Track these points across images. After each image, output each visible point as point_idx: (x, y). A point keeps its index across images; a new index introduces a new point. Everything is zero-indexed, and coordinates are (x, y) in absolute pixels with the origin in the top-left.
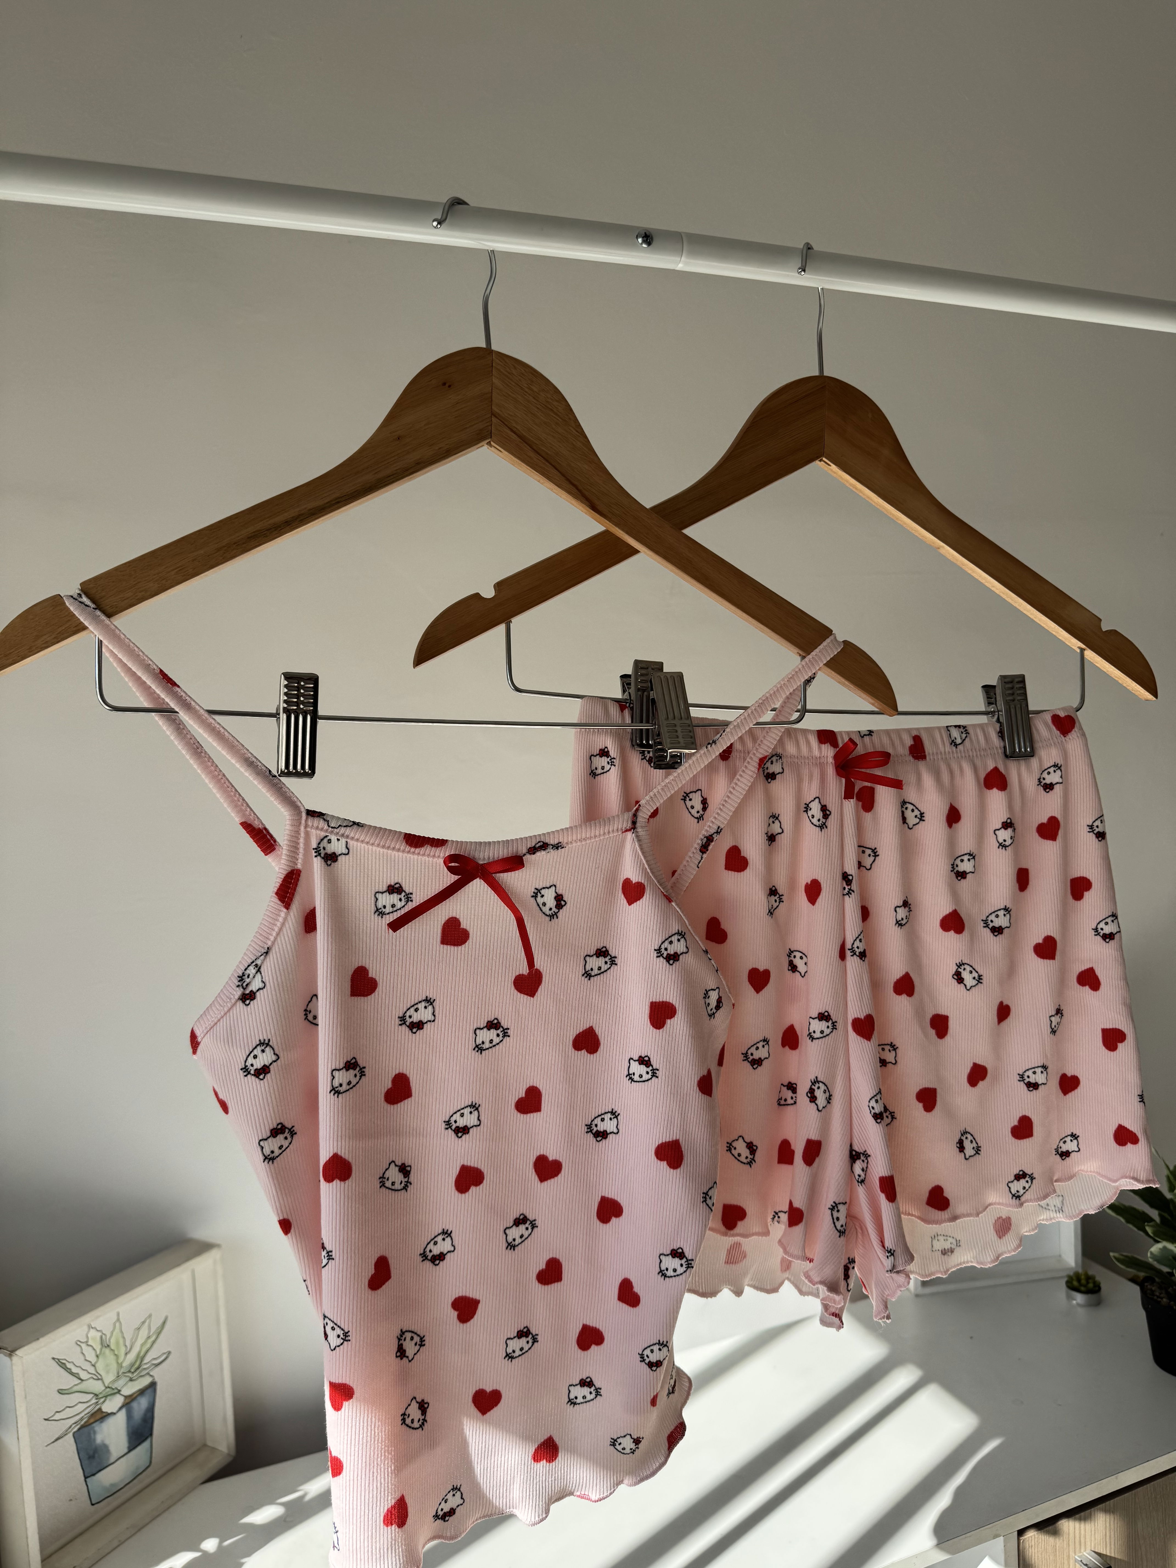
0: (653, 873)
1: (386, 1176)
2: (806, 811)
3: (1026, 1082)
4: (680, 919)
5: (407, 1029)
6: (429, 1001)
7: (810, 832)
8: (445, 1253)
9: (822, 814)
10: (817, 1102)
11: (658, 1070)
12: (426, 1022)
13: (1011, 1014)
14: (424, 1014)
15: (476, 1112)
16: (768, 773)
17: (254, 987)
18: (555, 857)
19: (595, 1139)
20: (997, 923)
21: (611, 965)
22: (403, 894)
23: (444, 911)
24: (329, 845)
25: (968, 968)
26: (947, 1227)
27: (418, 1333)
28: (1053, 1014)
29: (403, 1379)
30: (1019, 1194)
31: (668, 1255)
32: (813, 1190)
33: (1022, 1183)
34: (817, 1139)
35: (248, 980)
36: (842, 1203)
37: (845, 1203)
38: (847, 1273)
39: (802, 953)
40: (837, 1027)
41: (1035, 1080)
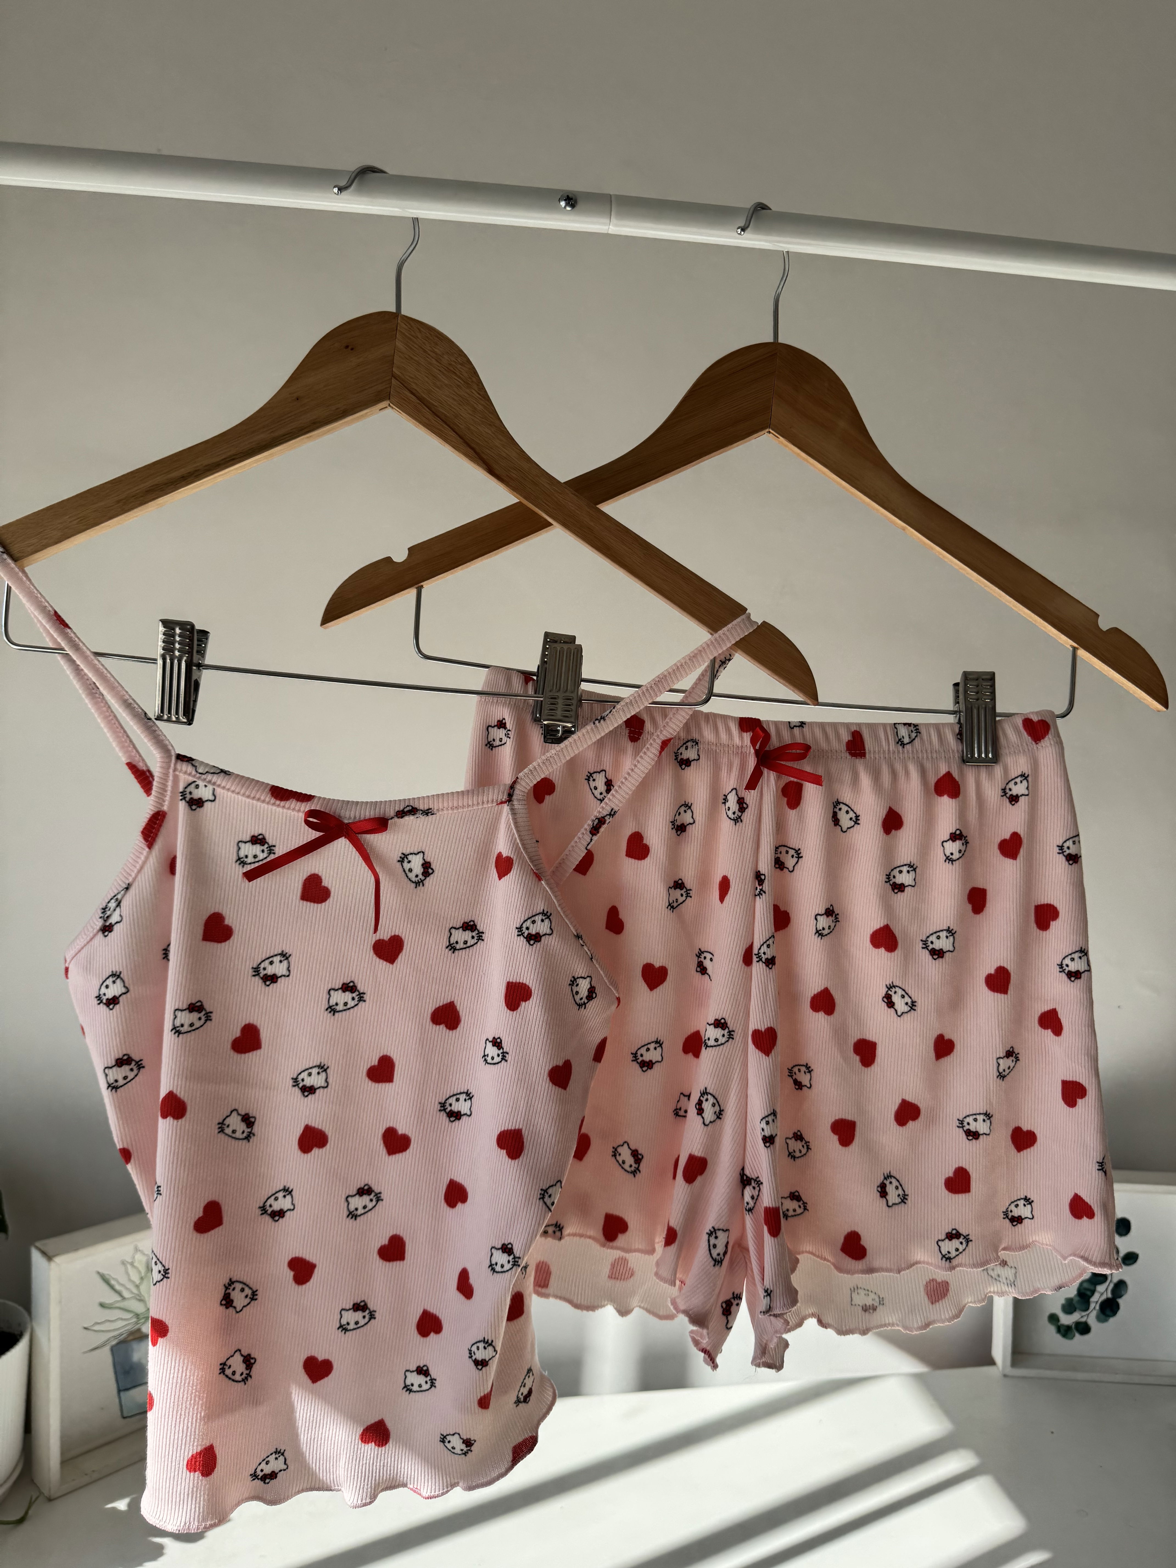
0: (525, 848)
1: (227, 1122)
2: (724, 803)
3: (965, 1129)
4: (547, 899)
5: (261, 981)
6: (285, 956)
7: (726, 825)
8: (285, 1210)
9: (738, 807)
10: (703, 1115)
11: (507, 1053)
12: (281, 977)
13: (955, 1050)
14: (278, 968)
15: (324, 1073)
16: (682, 759)
17: (113, 920)
18: (426, 823)
19: (448, 1119)
20: (938, 945)
21: (478, 940)
22: (266, 846)
23: (305, 866)
24: (196, 790)
25: (900, 992)
26: (859, 1279)
27: (251, 1286)
28: (1002, 1056)
29: (226, 1329)
30: (950, 1255)
31: (499, 1249)
32: (693, 1212)
33: (955, 1243)
34: (702, 1155)
35: (108, 913)
36: (723, 1230)
37: (727, 1230)
38: (728, 1309)
39: (711, 956)
40: (735, 1037)
41: (976, 1128)
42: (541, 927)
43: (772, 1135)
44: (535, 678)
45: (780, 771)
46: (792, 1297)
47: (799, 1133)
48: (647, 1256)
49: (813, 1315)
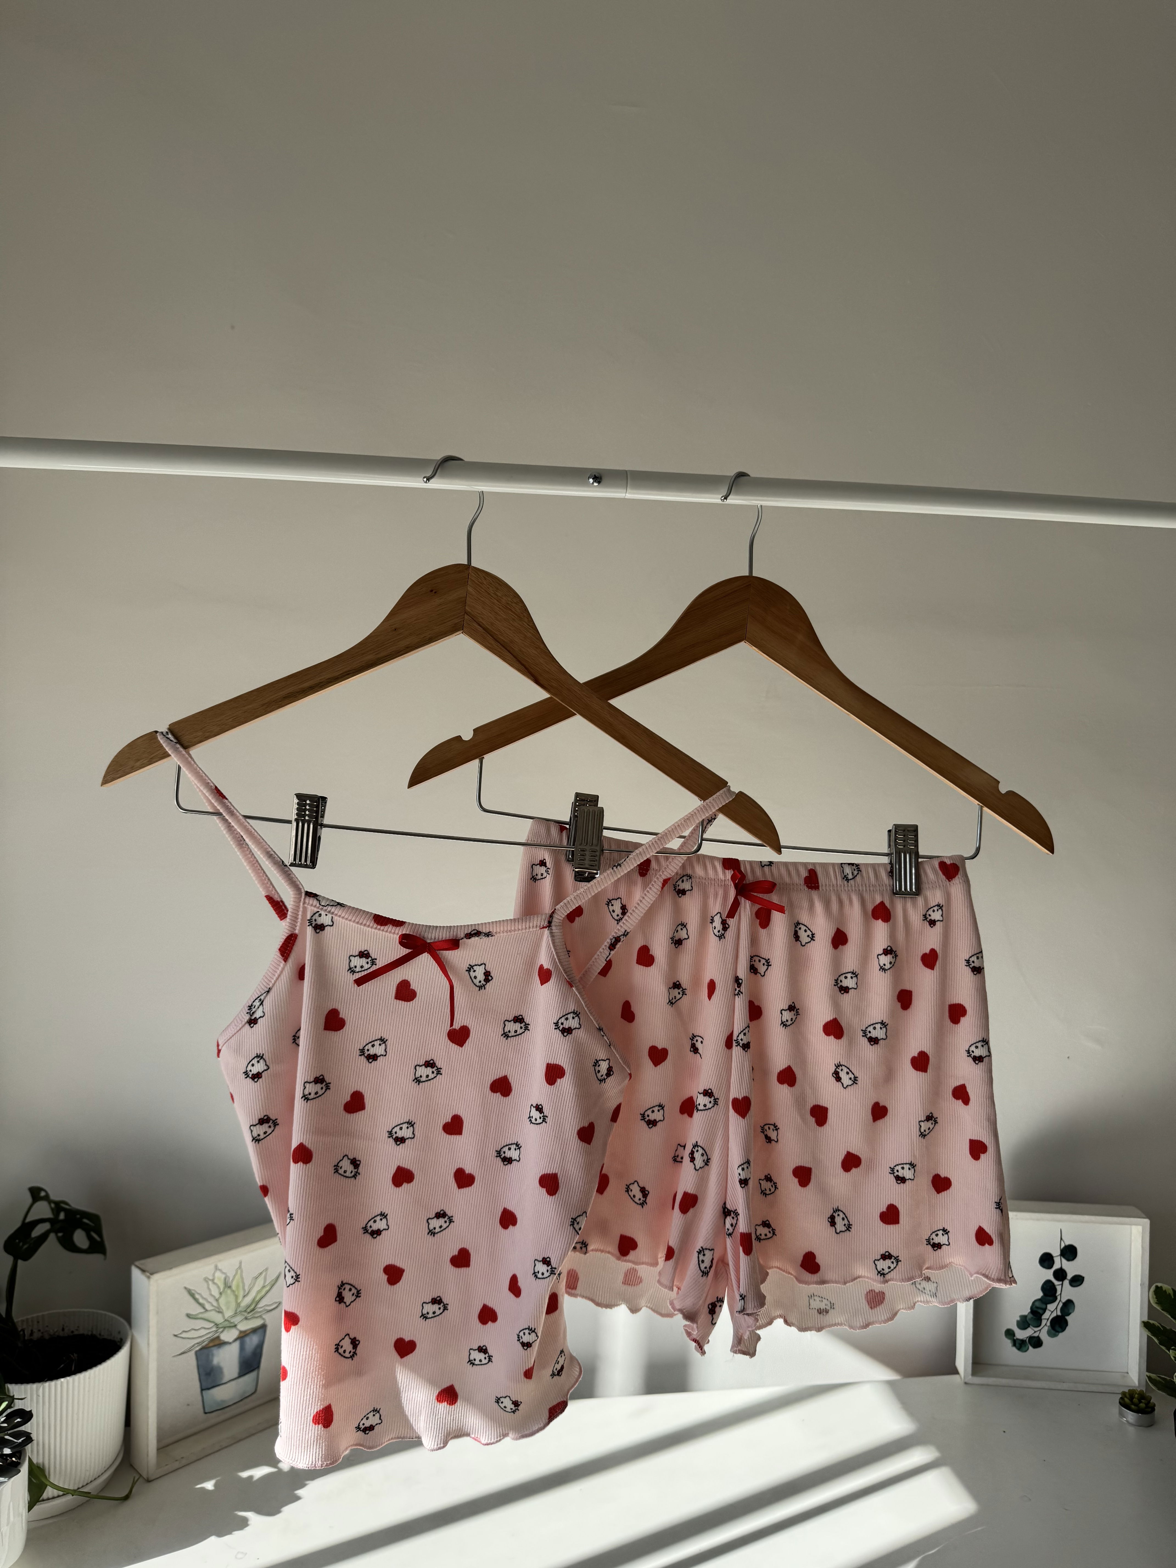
0: (560, 962)
1: (340, 1165)
2: (712, 923)
3: (895, 1175)
4: (577, 1001)
5: (365, 1059)
6: (383, 1041)
7: (712, 941)
8: (381, 1229)
9: (721, 927)
10: (695, 1162)
11: (547, 1116)
12: (380, 1056)
13: (888, 1114)
14: (378, 1050)
15: (412, 1128)
16: (679, 890)
17: (258, 1014)
18: (487, 942)
19: (502, 1163)
20: (874, 1034)
21: (525, 1030)
22: (370, 959)
23: (399, 975)
24: (319, 918)
25: (845, 1070)
26: (814, 1288)
27: (356, 1287)
28: (923, 1120)
29: (340, 1318)
30: (884, 1272)
31: (540, 1261)
32: (687, 1234)
33: (888, 1262)
34: (694, 1193)
35: (254, 1010)
36: (709, 1249)
37: (712, 1250)
38: (713, 1309)
39: (702, 1039)
40: (719, 1103)
41: (903, 1174)
42: (572, 1023)
43: (746, 1179)
44: (568, 826)
45: (753, 900)
46: (761, 1300)
47: (769, 1176)
48: (652, 1268)
49: (780, 1316)
